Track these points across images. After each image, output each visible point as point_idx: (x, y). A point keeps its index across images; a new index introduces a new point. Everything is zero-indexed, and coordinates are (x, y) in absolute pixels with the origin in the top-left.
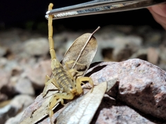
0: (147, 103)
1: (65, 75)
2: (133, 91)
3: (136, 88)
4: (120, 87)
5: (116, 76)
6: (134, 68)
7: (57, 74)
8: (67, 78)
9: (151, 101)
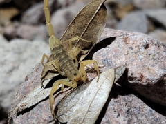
0: (157, 94)
1: (67, 56)
2: (144, 82)
3: (148, 79)
4: (129, 75)
5: (123, 59)
6: (142, 49)
7: (57, 56)
8: (69, 61)
9: (161, 93)
